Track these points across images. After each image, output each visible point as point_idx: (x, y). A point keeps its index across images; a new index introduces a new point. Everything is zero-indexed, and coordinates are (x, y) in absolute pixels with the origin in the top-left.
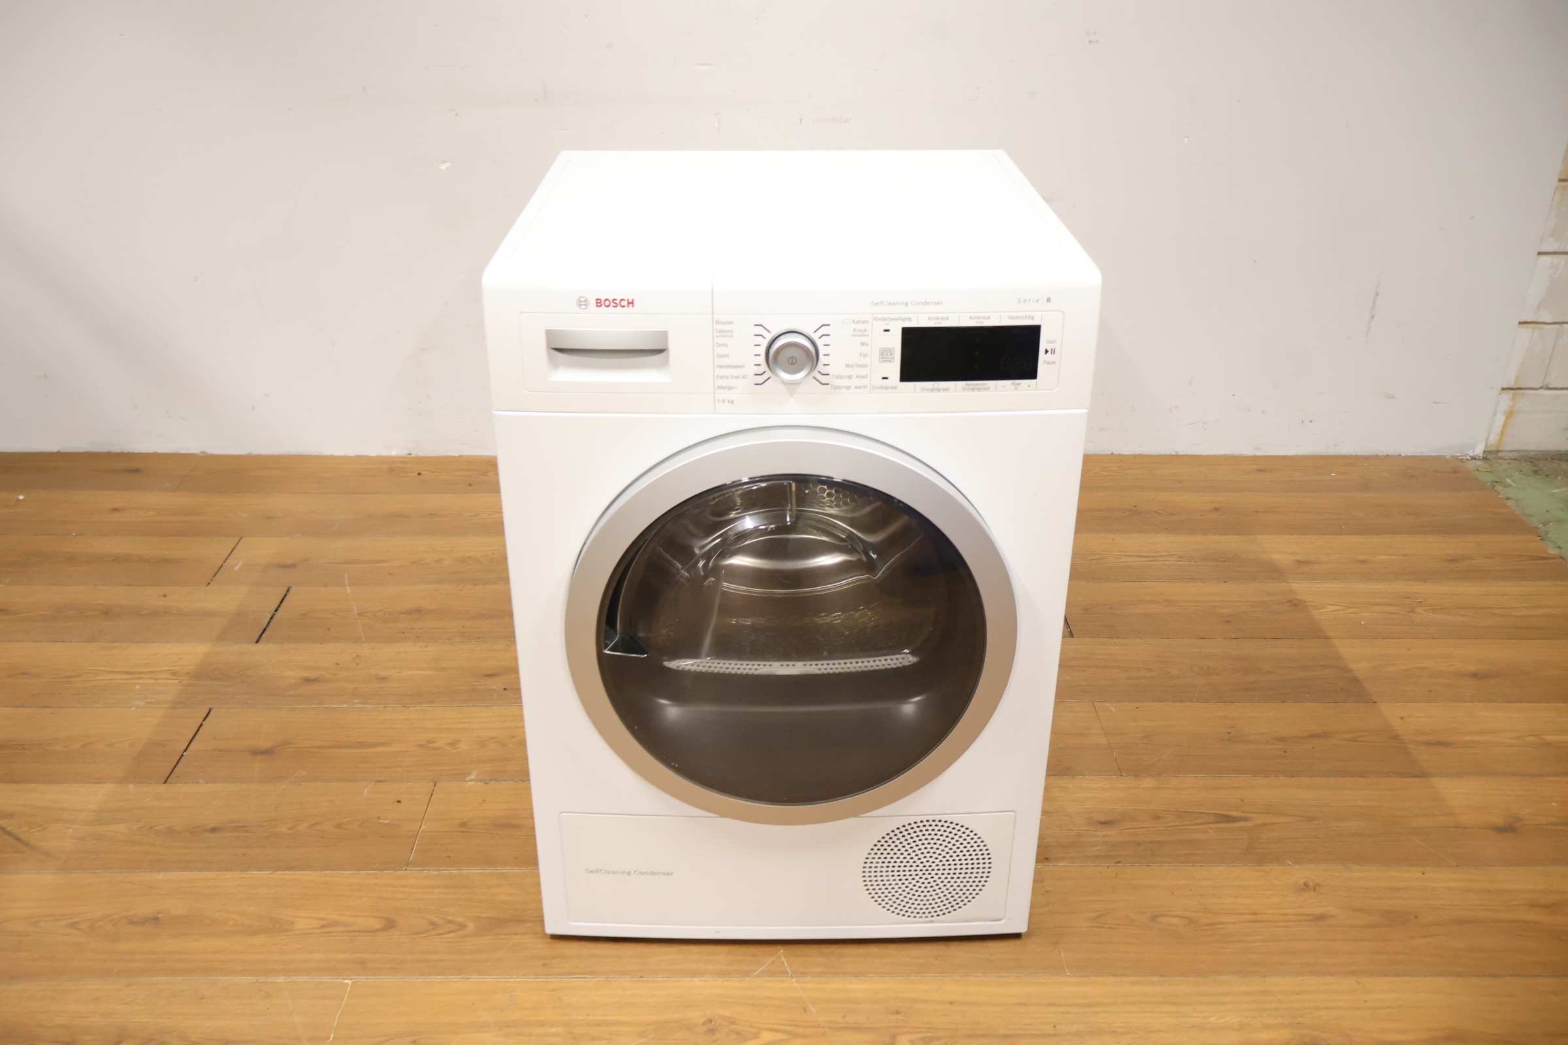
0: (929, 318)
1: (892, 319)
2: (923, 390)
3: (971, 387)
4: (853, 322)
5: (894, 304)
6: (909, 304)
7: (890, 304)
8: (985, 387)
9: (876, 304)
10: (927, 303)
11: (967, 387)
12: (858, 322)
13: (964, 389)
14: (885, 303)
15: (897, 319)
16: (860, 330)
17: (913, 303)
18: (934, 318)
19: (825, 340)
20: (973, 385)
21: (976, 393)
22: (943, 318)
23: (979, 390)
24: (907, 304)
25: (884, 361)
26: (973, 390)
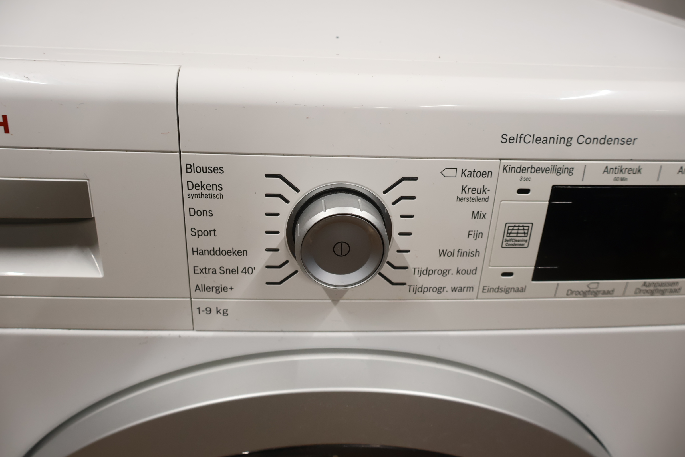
0: (606, 170)
1: (537, 170)
2: (571, 293)
3: (652, 288)
4: (463, 173)
5: (546, 141)
6: (574, 142)
7: (537, 140)
8: (673, 288)
9: (511, 140)
10: (607, 141)
11: (644, 288)
12: (472, 174)
13: (639, 292)
14: (528, 139)
15: (546, 170)
16: (473, 190)
17: (581, 140)
18: (614, 170)
19: (405, 206)
20: (654, 284)
21: (658, 297)
22: (630, 170)
23: (663, 293)
24: (568, 142)
25: (509, 246)
26: (652, 293)
